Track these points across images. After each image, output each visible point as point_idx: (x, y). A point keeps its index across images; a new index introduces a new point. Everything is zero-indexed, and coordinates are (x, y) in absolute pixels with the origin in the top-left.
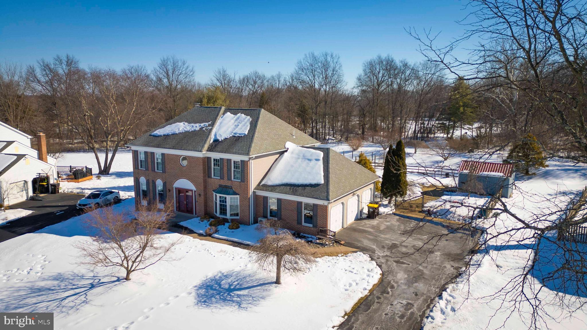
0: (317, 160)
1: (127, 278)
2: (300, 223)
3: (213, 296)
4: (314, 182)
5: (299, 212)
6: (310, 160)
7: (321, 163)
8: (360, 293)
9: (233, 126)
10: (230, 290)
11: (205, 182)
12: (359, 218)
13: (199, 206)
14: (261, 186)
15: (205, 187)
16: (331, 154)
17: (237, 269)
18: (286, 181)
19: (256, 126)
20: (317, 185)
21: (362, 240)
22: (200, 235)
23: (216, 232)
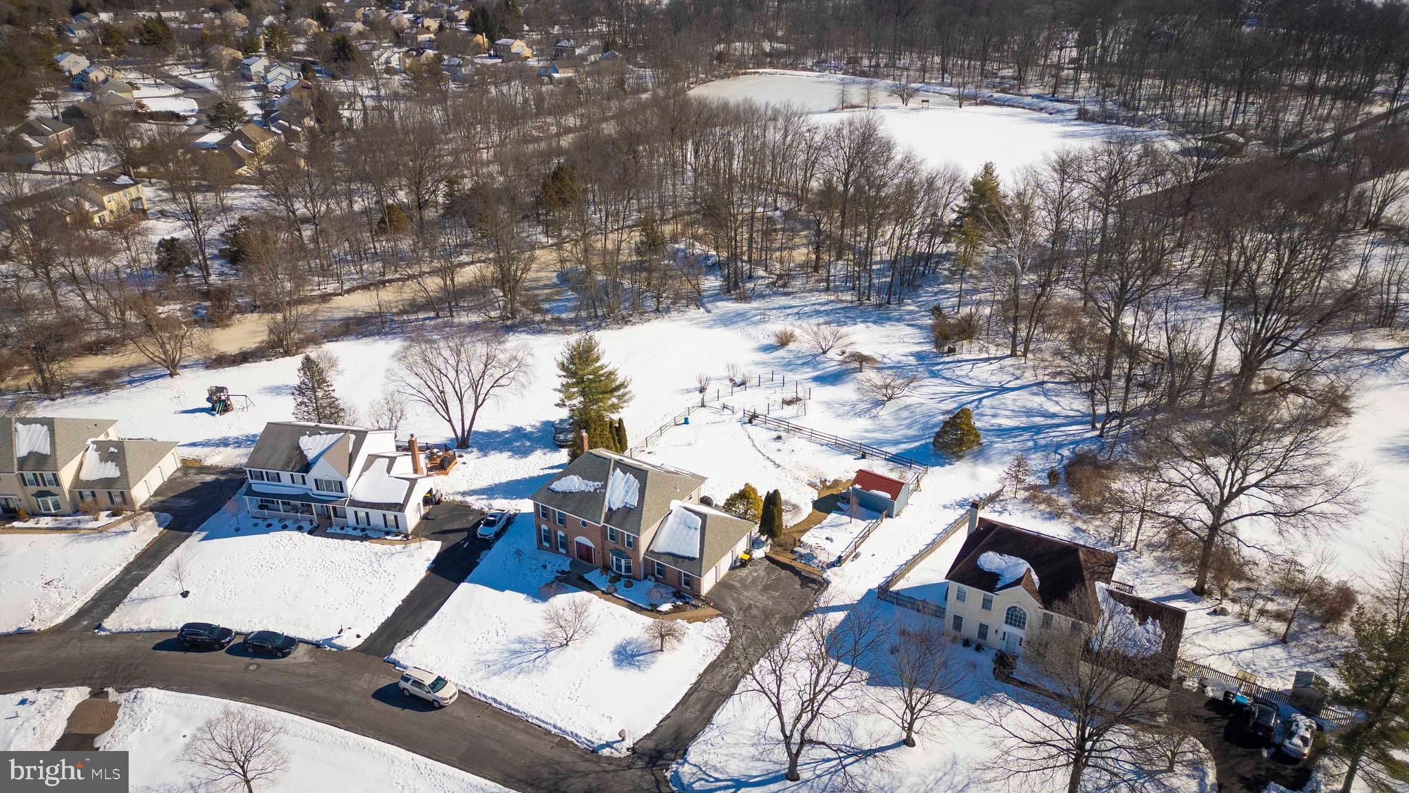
0: (696, 529)
1: (566, 645)
2: (681, 585)
3: (623, 661)
4: (691, 556)
5: (680, 579)
6: (690, 528)
7: (698, 532)
8: (711, 659)
9: (624, 492)
10: (633, 656)
11: (603, 543)
12: (732, 568)
13: (597, 558)
14: (649, 552)
15: (603, 548)
16: (708, 521)
17: (635, 636)
18: (669, 550)
19: (643, 497)
20: (693, 559)
21: (727, 599)
22: (603, 592)
23: (616, 590)
